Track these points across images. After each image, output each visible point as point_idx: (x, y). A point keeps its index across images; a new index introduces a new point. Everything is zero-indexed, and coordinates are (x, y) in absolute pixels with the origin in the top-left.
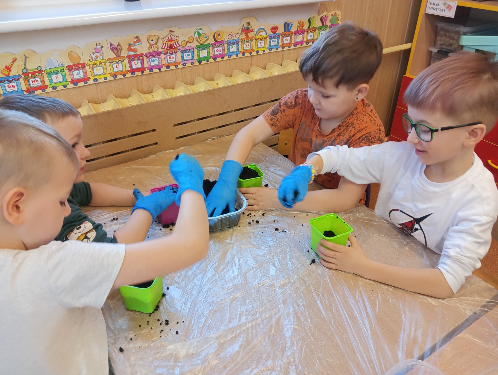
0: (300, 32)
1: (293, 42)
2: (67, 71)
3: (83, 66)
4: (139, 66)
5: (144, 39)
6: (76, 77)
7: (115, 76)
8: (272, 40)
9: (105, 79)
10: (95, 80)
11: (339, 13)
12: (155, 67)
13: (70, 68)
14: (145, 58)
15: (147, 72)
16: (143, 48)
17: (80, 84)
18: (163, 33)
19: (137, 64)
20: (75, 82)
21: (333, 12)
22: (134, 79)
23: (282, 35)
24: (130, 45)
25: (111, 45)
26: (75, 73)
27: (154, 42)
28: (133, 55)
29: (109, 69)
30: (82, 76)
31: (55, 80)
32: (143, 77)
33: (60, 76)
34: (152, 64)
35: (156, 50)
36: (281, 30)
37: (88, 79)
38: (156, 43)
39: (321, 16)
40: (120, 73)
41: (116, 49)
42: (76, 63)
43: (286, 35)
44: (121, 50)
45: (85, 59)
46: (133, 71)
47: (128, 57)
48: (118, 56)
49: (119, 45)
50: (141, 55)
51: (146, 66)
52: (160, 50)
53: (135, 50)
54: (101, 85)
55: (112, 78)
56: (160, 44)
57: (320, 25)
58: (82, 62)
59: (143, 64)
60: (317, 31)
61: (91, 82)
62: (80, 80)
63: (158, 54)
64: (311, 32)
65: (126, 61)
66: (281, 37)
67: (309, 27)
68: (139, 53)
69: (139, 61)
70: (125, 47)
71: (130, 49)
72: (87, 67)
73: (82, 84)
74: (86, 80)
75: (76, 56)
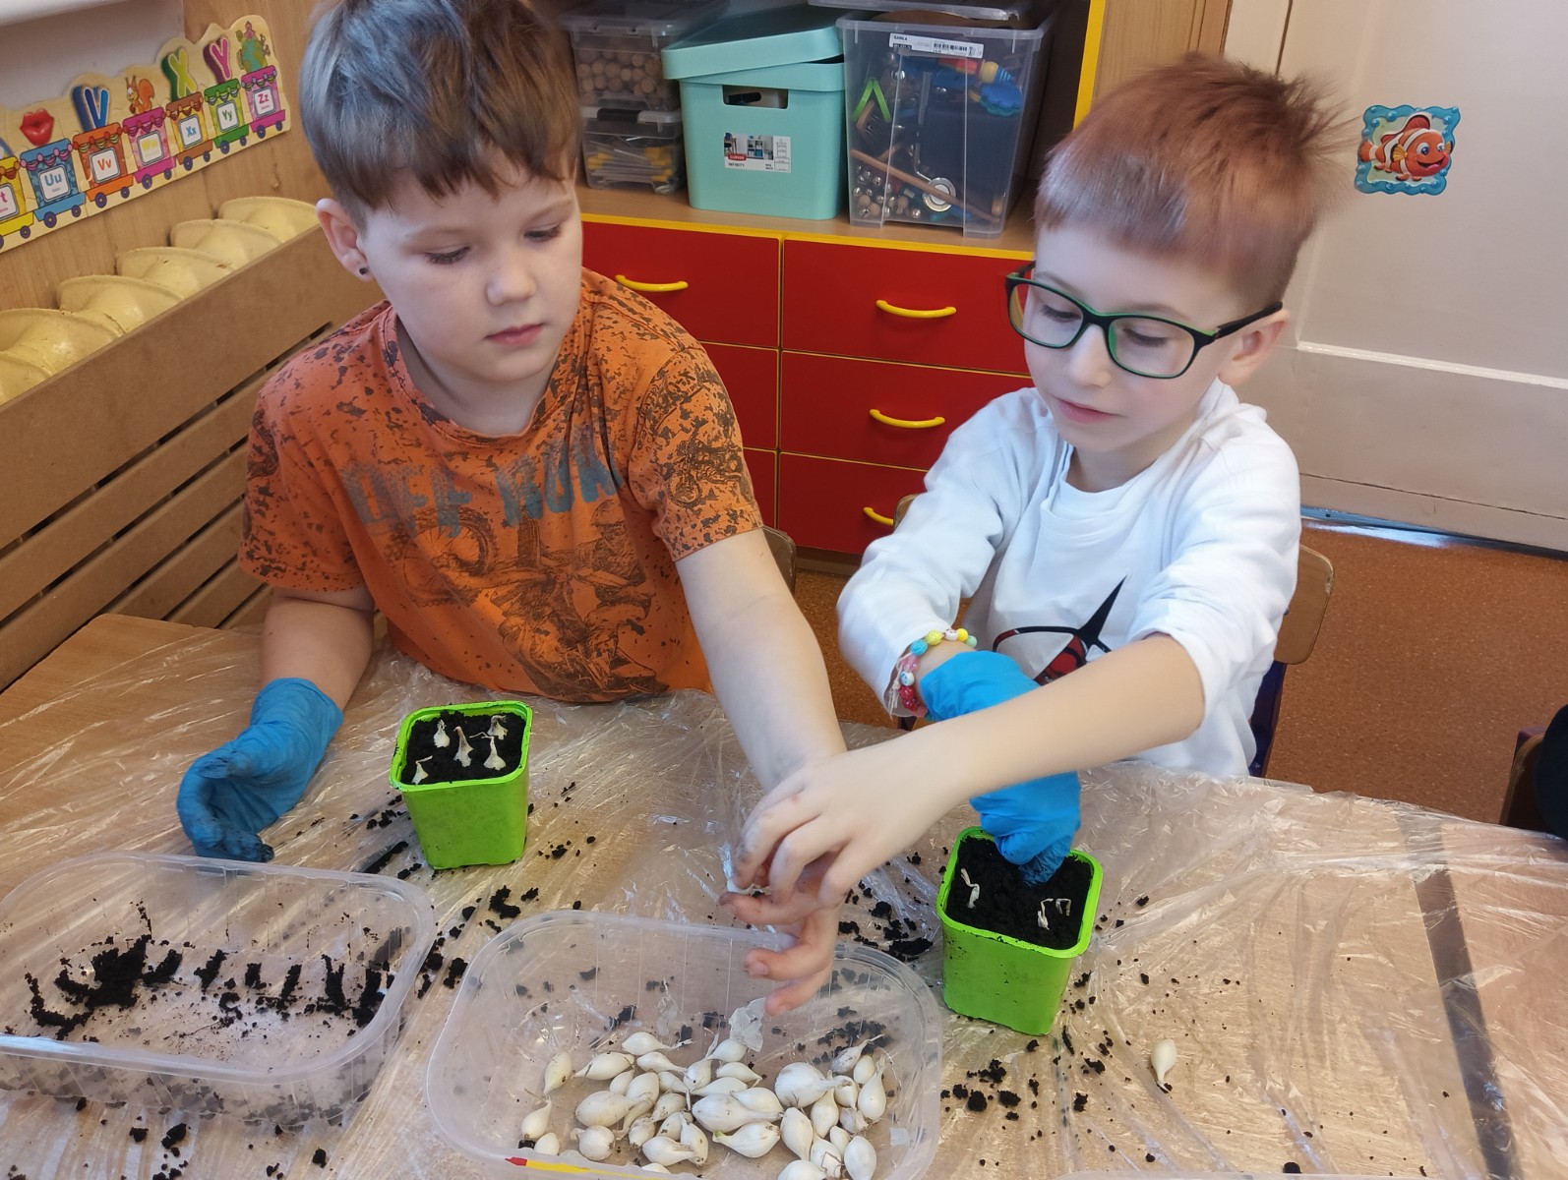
0: (144, 121)
1: (132, 168)
8: (42, 177)
11: (260, 24)
21: (239, 24)
23: (77, 146)
36: (66, 126)
39: (203, 41)
43: (95, 146)
57: (211, 81)
60: (205, 105)
64: (188, 114)
66: (75, 154)
67: (174, 97)
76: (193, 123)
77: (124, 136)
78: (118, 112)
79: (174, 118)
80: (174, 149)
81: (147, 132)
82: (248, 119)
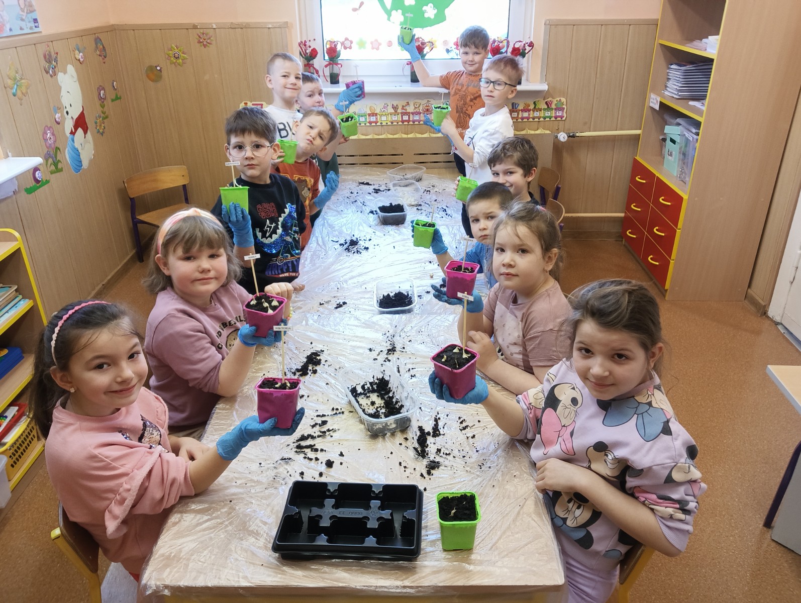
0: (526, 110)
1: (520, 116)
2: (368, 116)
3: (376, 115)
4: (407, 119)
5: (411, 104)
6: (372, 120)
7: (392, 123)
9: (387, 123)
10: (381, 123)
11: (563, 100)
12: (417, 121)
13: (369, 115)
14: (411, 115)
15: (411, 123)
16: (410, 109)
17: (373, 124)
18: (424, 102)
19: (406, 118)
20: (370, 123)
21: (558, 99)
22: (403, 126)
24: (403, 106)
25: (393, 105)
26: (372, 118)
27: (417, 106)
28: (405, 112)
29: (390, 119)
30: (375, 120)
31: (361, 120)
32: (409, 126)
33: (364, 118)
34: (415, 119)
35: (418, 111)
37: (378, 122)
38: (419, 107)
39: (546, 100)
40: (395, 121)
41: (395, 108)
42: (373, 112)
44: (398, 109)
45: (378, 111)
46: (403, 121)
47: (401, 113)
48: (396, 111)
49: (397, 105)
50: (409, 113)
51: (411, 119)
52: (421, 111)
53: (406, 110)
54: (385, 127)
55: (390, 124)
56: (421, 108)
57: (546, 107)
58: (376, 112)
59: (409, 118)
60: (542, 111)
61: (378, 124)
62: (373, 122)
63: (420, 113)
64: (537, 111)
65: (400, 115)
67: (535, 108)
68: (408, 111)
69: (407, 116)
70: (400, 107)
71: (403, 109)
72: (378, 115)
73: (374, 124)
74: (376, 122)
75: (373, 109)
76: (538, 113)
77: (520, 112)
78: (521, 107)
79: (533, 111)
80: (531, 116)
81: (526, 112)
82: (554, 115)
